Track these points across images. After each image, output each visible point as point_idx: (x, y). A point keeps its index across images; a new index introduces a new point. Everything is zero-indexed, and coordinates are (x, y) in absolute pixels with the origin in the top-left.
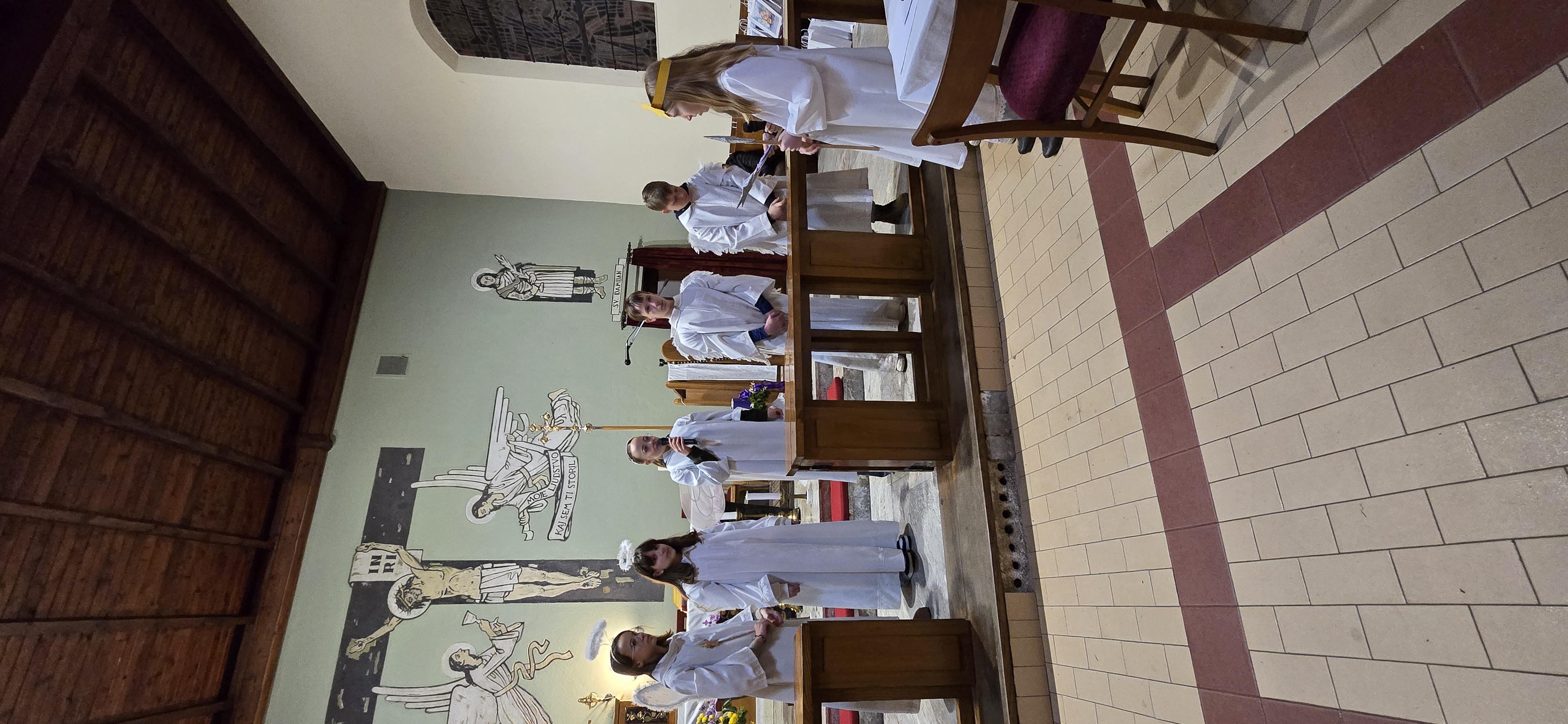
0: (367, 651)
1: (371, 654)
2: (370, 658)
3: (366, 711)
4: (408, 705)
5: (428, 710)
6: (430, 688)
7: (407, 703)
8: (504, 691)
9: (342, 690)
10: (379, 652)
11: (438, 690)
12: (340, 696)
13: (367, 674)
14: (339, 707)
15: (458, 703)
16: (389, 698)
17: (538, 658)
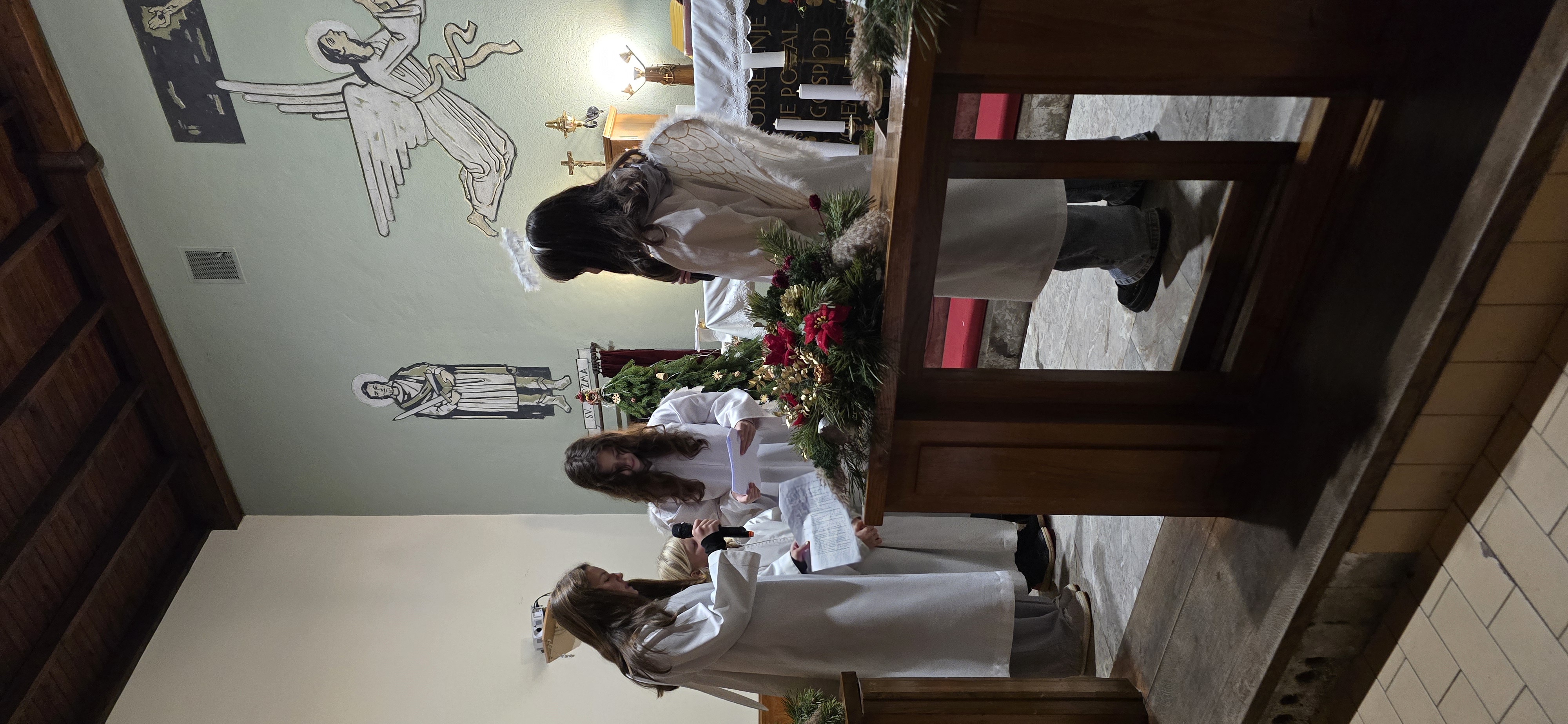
0: (177, 26)
1: (187, 32)
2: (189, 37)
3: (222, 113)
4: (282, 108)
5: (316, 116)
6: (307, 87)
7: (279, 104)
8: (424, 95)
9: (170, 83)
10: (199, 31)
11: (321, 89)
12: (172, 90)
13: (197, 62)
14: (179, 107)
15: (360, 109)
16: (248, 97)
17: (466, 50)
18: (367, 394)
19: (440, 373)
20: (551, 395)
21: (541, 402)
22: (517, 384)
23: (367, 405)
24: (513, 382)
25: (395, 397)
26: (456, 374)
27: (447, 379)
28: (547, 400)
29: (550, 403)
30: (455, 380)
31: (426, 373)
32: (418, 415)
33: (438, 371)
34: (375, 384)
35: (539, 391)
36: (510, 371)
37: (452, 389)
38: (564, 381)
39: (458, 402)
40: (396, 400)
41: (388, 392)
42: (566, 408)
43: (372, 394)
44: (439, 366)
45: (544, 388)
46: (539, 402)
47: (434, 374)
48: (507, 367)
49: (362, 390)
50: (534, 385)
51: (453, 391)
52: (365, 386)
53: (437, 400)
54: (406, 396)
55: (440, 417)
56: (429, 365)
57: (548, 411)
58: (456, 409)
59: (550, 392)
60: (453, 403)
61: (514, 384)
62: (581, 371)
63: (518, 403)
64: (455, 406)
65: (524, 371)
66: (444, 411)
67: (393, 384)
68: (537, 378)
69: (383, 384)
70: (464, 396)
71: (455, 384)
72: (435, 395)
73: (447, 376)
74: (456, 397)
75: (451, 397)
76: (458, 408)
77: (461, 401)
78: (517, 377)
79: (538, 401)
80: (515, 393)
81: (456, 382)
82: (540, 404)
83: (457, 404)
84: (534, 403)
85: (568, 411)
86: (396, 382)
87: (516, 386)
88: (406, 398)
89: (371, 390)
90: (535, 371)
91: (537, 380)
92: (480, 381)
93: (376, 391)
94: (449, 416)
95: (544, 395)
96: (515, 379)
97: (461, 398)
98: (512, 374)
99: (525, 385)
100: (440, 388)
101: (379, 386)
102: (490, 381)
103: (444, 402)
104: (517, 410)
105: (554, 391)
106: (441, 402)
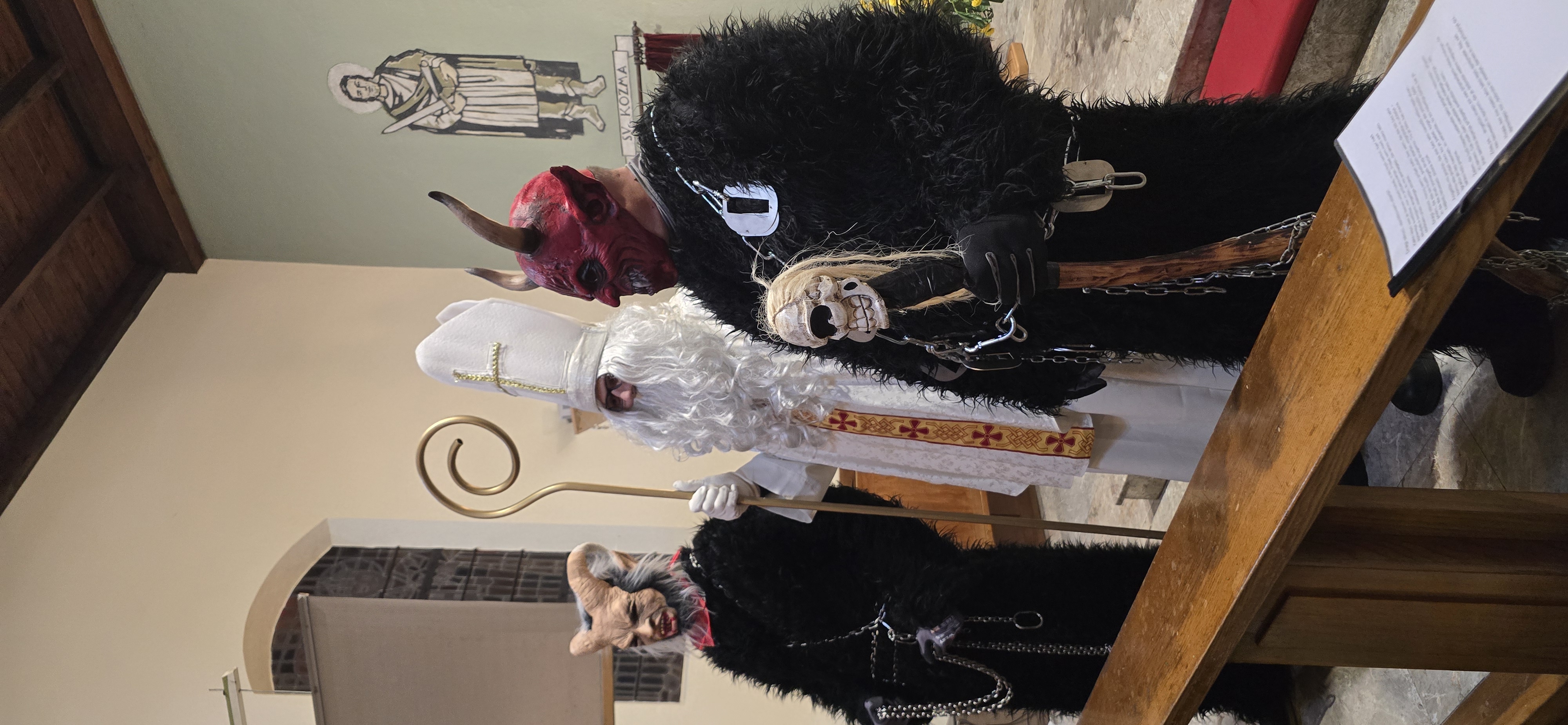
18: (347, 93)
19: (439, 67)
20: (580, 104)
21: (567, 115)
22: (538, 87)
23: (349, 110)
24: (532, 83)
25: (383, 99)
26: (460, 67)
27: (448, 76)
28: (574, 112)
29: (578, 116)
30: (458, 77)
31: (421, 66)
32: (413, 127)
33: (436, 63)
34: (357, 80)
35: (565, 98)
36: (528, 67)
37: (455, 91)
38: (597, 84)
39: (463, 110)
40: (385, 104)
41: (374, 91)
42: (599, 124)
43: (354, 95)
44: (438, 55)
45: (571, 94)
46: (565, 115)
47: (431, 68)
48: (525, 60)
49: (341, 87)
50: (558, 89)
51: (456, 95)
52: (344, 82)
53: (436, 106)
54: (397, 99)
55: (440, 131)
56: (426, 53)
57: (575, 127)
58: (460, 121)
59: (578, 99)
60: (458, 110)
61: (534, 86)
62: (619, 70)
63: (538, 115)
64: (459, 117)
65: (547, 68)
66: (446, 122)
67: (380, 79)
68: (562, 78)
69: (367, 79)
70: (471, 101)
71: (459, 83)
72: (433, 99)
73: (447, 71)
74: (459, 103)
75: (453, 103)
76: (464, 119)
77: (467, 108)
78: (537, 76)
79: (562, 112)
80: (533, 100)
81: (461, 80)
82: (567, 118)
83: (461, 113)
84: (558, 116)
85: (601, 128)
86: (383, 77)
87: (535, 90)
88: (397, 102)
89: (351, 87)
90: (561, 67)
91: (563, 81)
92: (490, 81)
93: (359, 89)
94: (451, 131)
95: (571, 104)
96: (534, 77)
97: (467, 105)
98: (532, 72)
99: (548, 89)
100: (440, 89)
101: (363, 83)
102: (502, 80)
103: (445, 110)
104: (536, 125)
105: (585, 100)
106: (442, 109)
